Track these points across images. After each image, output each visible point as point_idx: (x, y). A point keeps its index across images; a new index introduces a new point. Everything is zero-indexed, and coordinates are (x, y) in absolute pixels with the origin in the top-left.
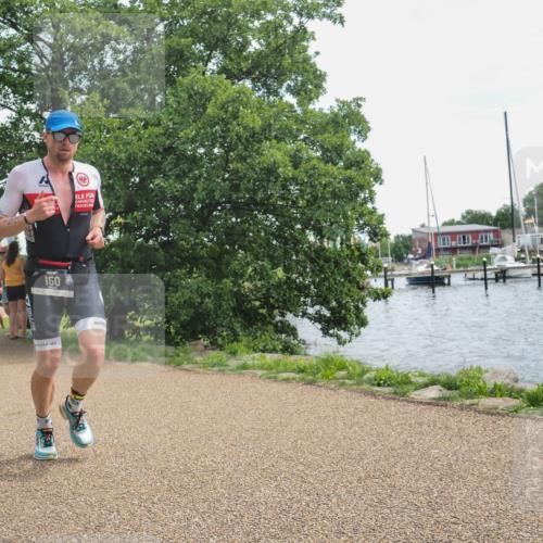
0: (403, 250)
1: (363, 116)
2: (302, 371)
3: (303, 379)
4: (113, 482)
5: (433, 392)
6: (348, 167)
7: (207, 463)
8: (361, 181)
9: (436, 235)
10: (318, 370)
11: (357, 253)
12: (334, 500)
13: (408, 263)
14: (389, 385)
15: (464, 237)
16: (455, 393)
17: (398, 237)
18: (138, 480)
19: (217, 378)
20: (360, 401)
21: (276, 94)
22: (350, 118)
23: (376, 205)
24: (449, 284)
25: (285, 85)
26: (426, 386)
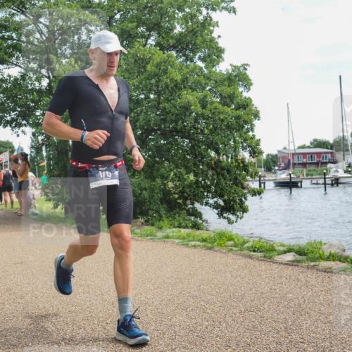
0: (272, 163)
1: (248, 76)
2: (204, 240)
3: (205, 246)
4: (82, 309)
5: (290, 257)
6: (238, 108)
7: (142, 299)
8: (246, 118)
9: (293, 154)
10: (215, 241)
11: (241, 165)
12: (224, 325)
13: (275, 173)
14: (261, 252)
15: (311, 156)
16: (304, 258)
17: (268, 155)
18: (97, 309)
19: (150, 244)
20: (242, 261)
21: (192, 61)
22: (239, 77)
23: (255, 133)
24: (301, 187)
25: (198, 55)
26: (285, 252)
